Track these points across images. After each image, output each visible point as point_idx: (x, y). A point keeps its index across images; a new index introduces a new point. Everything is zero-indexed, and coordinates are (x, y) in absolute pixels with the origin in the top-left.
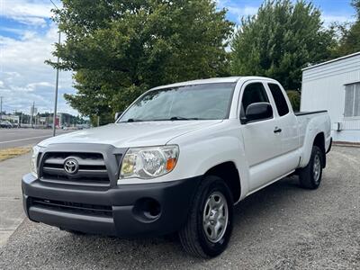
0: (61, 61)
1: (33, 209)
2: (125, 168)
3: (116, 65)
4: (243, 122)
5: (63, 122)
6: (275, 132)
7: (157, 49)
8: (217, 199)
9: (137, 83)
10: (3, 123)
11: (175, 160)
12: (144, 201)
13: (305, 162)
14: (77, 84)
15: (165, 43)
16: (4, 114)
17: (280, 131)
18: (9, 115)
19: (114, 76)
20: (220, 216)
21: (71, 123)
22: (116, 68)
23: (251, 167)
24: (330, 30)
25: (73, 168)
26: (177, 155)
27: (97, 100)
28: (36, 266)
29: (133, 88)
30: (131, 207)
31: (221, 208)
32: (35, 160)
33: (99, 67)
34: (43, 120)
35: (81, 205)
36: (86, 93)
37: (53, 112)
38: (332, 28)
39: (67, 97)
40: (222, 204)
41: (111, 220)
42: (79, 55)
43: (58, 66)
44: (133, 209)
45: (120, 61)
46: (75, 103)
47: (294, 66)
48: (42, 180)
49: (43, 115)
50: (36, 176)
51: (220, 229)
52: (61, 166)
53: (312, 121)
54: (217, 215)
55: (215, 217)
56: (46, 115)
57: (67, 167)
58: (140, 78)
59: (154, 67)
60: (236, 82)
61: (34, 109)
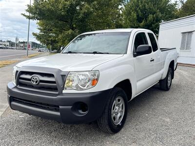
0: (31, 15)
1: (13, 103)
2: (67, 83)
3: (61, 18)
4: (135, 56)
5: (32, 47)
6: (151, 61)
7: (84, 10)
8: (119, 100)
9: (73, 29)
10: (1, 46)
11: (97, 80)
12: (79, 104)
13: (164, 76)
14: (39, 27)
15: (89, 7)
16: (1, 41)
17: (153, 60)
18: (4, 42)
19: (60, 24)
20: (120, 110)
21: (36, 47)
22: (61, 20)
23: (137, 81)
24: (175, 3)
25: (37, 82)
26: (98, 76)
27: (50, 37)
28: (15, 136)
29: (70, 31)
30: (70, 107)
31: (121, 105)
32: (14, 74)
33: (52, 19)
34: (22, 45)
35: (41, 104)
36: (44, 32)
37: (27, 41)
38: (176, 2)
39: (34, 34)
40: (122, 103)
41: (59, 114)
42: (41, 12)
43: (29, 18)
44: (72, 108)
45: (63, 16)
46: (38, 37)
47: (155, 22)
48: (18, 87)
49: (22, 43)
50: (15, 84)
51: (120, 117)
52: (29, 80)
53: (169, 54)
54: (119, 109)
55: (118, 111)
56: (24, 43)
57: (33, 81)
58: (74, 26)
59: (82, 20)
60: (131, 32)
61: (17, 39)
